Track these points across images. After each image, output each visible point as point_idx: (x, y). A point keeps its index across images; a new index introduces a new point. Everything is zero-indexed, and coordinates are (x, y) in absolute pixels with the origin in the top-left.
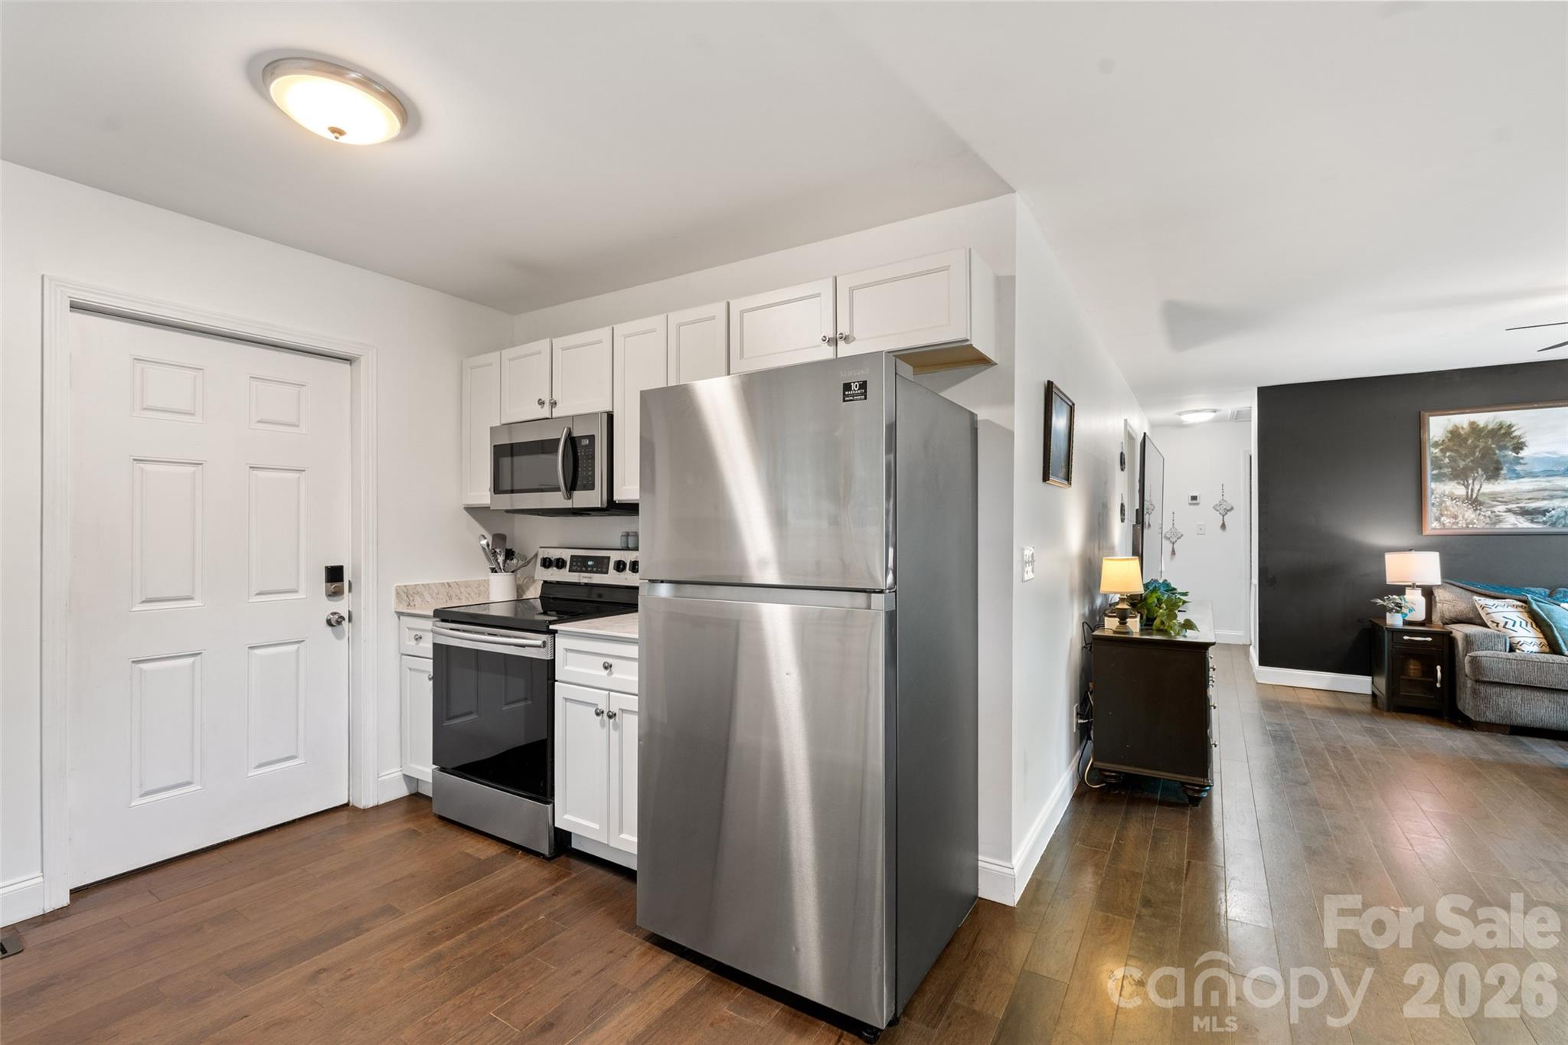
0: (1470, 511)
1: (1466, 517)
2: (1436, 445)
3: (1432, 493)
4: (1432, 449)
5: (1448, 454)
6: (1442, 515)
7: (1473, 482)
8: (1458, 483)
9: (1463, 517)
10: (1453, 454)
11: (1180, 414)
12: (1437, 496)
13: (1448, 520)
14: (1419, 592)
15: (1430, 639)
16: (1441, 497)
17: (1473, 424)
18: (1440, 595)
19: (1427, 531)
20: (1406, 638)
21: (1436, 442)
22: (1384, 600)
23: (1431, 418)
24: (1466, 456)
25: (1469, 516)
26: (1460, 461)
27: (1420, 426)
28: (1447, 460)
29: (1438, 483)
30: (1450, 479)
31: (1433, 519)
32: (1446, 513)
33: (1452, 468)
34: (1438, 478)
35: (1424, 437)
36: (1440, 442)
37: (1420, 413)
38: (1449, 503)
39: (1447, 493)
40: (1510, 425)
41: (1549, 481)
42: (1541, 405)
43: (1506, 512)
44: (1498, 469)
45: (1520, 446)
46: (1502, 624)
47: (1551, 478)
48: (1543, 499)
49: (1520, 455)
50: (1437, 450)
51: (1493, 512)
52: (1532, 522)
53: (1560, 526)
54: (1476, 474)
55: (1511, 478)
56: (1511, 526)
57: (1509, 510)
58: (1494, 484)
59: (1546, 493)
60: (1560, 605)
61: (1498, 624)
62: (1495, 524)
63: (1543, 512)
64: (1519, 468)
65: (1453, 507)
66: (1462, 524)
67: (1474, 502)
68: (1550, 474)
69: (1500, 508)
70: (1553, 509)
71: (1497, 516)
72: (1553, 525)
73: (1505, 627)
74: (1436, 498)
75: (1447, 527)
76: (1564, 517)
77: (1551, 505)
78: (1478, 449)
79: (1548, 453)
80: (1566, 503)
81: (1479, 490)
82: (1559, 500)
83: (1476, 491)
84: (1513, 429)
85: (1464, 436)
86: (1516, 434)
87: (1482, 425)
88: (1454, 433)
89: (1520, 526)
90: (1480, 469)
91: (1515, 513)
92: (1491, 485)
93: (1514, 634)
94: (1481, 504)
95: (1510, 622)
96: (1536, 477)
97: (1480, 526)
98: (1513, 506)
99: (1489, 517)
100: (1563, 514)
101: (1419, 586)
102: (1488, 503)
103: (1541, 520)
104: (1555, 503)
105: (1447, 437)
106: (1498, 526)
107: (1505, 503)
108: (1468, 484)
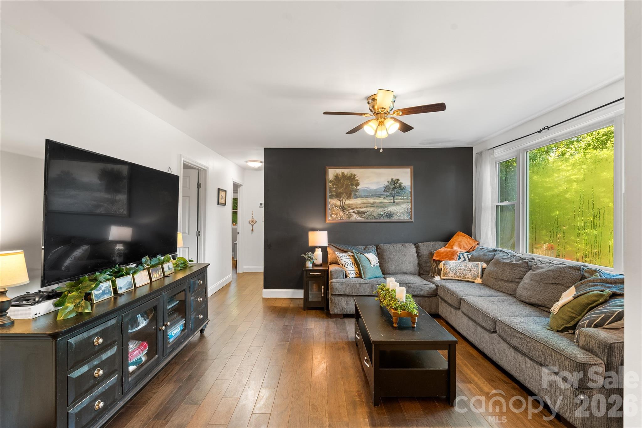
0: (342, 212)
1: (340, 214)
2: (331, 182)
3: (329, 204)
4: (329, 184)
5: (335, 186)
6: (332, 214)
7: (343, 199)
8: (338, 200)
9: (339, 215)
10: (336, 186)
12: (331, 205)
13: (334, 216)
14: (320, 250)
15: (320, 273)
16: (332, 206)
17: (343, 173)
18: (329, 251)
19: (327, 221)
20: (311, 273)
21: (331, 180)
22: (305, 255)
23: (329, 169)
24: (341, 188)
25: (341, 214)
26: (338, 189)
27: (325, 173)
28: (334, 189)
29: (331, 199)
30: (335, 198)
31: (329, 215)
32: (334, 213)
33: (335, 192)
34: (331, 197)
35: (326, 177)
36: (332, 181)
37: (325, 167)
38: (335, 208)
39: (334, 204)
40: (355, 175)
41: (366, 200)
42: (364, 167)
43: (353, 213)
44: (351, 194)
45: (357, 184)
46: (344, 265)
47: (367, 199)
48: (365, 207)
49: (357, 188)
50: (331, 184)
51: (349, 213)
52: (361, 217)
53: (369, 219)
54: (344, 196)
55: (355, 198)
56: (354, 219)
57: (354, 212)
58: (349, 200)
59: (365, 205)
60: (364, 255)
61: (343, 265)
62: (349, 218)
63: (364, 213)
64: (357, 194)
65: (336, 210)
66: (339, 218)
67: (343, 208)
68: (367, 197)
69: (351, 211)
70: (367, 212)
71: (350, 214)
72: (367, 218)
73: (344, 266)
74: (330, 206)
75: (334, 219)
76: (371, 215)
77: (367, 210)
78: (344, 185)
79: (366, 188)
80: (372, 209)
81: (344, 203)
82: (369, 208)
83: (343, 203)
84: (356, 177)
85: (340, 178)
86: (357, 179)
87: (346, 174)
88: (337, 177)
89: (357, 219)
90: (345, 194)
91: (356, 213)
92: (348, 201)
93: (347, 269)
94: (345, 209)
95: (347, 264)
96: (362, 198)
97: (345, 219)
98: (355, 210)
99: (348, 215)
100: (370, 214)
101: (320, 247)
102: (348, 209)
103: (364, 216)
104: (368, 209)
105: (334, 178)
106: (350, 219)
107: (353, 209)
108: (341, 200)
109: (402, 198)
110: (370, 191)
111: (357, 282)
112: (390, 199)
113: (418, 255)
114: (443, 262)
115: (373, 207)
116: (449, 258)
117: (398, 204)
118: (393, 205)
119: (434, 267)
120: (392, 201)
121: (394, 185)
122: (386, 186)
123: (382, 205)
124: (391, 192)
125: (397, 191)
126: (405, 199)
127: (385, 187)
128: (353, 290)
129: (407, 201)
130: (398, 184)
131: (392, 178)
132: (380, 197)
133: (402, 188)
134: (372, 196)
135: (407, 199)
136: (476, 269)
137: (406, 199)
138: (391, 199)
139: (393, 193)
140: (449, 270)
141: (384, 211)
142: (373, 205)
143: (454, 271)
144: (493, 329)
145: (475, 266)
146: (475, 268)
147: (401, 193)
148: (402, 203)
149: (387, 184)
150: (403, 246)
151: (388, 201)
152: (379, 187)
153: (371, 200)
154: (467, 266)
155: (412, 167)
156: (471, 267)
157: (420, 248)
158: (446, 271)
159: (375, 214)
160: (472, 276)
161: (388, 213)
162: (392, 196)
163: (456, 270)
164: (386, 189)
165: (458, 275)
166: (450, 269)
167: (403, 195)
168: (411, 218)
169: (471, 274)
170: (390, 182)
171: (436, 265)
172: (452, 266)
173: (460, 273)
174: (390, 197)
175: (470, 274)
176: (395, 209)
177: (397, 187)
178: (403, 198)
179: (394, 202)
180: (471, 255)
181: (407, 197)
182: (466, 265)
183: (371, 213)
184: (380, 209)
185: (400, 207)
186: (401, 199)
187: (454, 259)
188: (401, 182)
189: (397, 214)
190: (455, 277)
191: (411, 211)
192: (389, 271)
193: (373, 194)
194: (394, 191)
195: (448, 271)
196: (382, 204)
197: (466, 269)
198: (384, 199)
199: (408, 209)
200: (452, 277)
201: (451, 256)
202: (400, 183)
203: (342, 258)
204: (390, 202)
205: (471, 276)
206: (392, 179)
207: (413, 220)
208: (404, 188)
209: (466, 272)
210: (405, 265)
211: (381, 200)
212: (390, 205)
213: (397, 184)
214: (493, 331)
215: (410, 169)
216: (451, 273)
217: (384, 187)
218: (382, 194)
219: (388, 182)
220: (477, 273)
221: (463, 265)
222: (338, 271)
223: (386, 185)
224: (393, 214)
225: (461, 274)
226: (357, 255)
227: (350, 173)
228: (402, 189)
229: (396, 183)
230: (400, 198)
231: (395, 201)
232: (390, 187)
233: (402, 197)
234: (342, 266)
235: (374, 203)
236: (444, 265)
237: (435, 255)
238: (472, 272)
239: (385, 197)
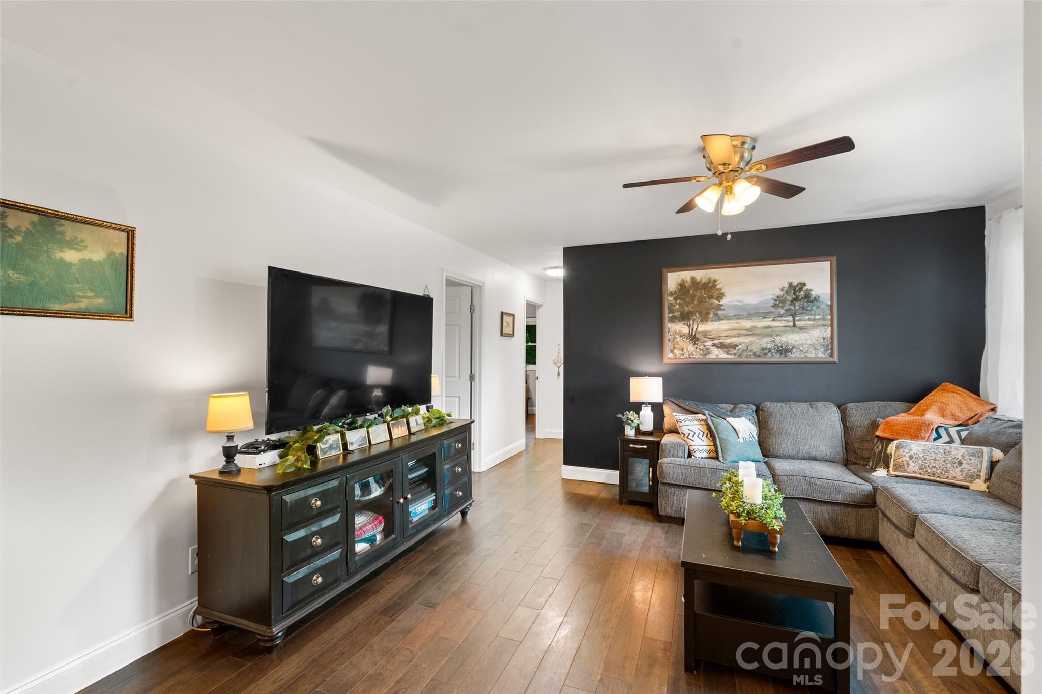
0: (691, 345)
1: (689, 349)
2: (671, 294)
3: (669, 332)
4: (669, 298)
5: (678, 301)
6: (675, 348)
7: (693, 323)
8: (684, 324)
9: (687, 350)
10: (682, 302)
11: (545, 269)
12: (672, 333)
13: (678, 352)
14: (649, 408)
15: (645, 447)
16: (674, 335)
17: (693, 278)
18: (667, 410)
19: (666, 361)
20: (631, 446)
21: (671, 292)
22: (623, 416)
23: (668, 273)
24: (689, 303)
25: (690, 349)
26: (685, 307)
27: (660, 281)
28: (677, 306)
29: (672, 324)
30: (680, 321)
31: (669, 351)
32: (677, 346)
33: (680, 311)
34: (673, 320)
35: (664, 287)
36: (674, 292)
37: (661, 269)
38: (678, 339)
39: (677, 332)
40: (715, 280)
41: (738, 323)
42: (733, 265)
43: (712, 346)
44: (708, 314)
45: (721, 296)
46: (686, 436)
47: (738, 321)
48: (734, 336)
49: (721, 303)
50: (672, 299)
51: (704, 346)
52: (728, 353)
53: (744, 357)
54: (695, 317)
55: (715, 321)
56: (715, 357)
57: (714, 345)
58: (705, 325)
59: (736, 332)
60: (725, 420)
61: (685, 434)
62: (705, 355)
63: (734, 346)
64: (720, 312)
65: (681, 342)
66: (686, 355)
67: (693, 338)
68: (738, 317)
69: (709, 343)
70: (740, 344)
71: (706, 349)
72: (740, 356)
73: (687, 438)
74: (671, 335)
75: (677, 357)
76: (746, 350)
77: (739, 341)
78: (696, 298)
79: (737, 301)
80: (748, 340)
81: (696, 329)
82: (743, 337)
83: (694, 330)
84: (717, 283)
85: (688, 288)
86: (718, 287)
87: (698, 280)
88: (682, 285)
89: (721, 357)
90: (697, 314)
91: (718, 347)
92: (703, 326)
93: (692, 443)
94: (698, 340)
95: (692, 434)
96: (730, 319)
97: (697, 357)
98: (716, 342)
99: (702, 350)
100: (746, 348)
101: (649, 403)
102: (702, 339)
103: (732, 353)
104: (742, 339)
105: (677, 288)
106: (707, 357)
107: (712, 339)
108: (690, 325)
109: (812, 317)
110: (742, 308)
111: (708, 465)
112: (785, 321)
113: (845, 426)
114: (895, 442)
115: (750, 335)
116: (912, 436)
117: (804, 329)
118: (793, 332)
120: (791, 324)
121: (794, 294)
122: (778, 297)
123: (768, 332)
124: (788, 308)
125: (802, 306)
126: (817, 319)
127: (776, 298)
129: (823, 322)
130: (802, 293)
131: (790, 281)
132: (764, 318)
133: (812, 299)
134: (749, 316)
135: (824, 319)
136: (973, 461)
137: (820, 319)
138: (788, 321)
139: (793, 308)
140: (908, 459)
141: (774, 342)
142: (750, 331)
143: (920, 462)
144: (974, 585)
145: (973, 455)
146: (972, 458)
147: (809, 308)
148: (812, 327)
149: (780, 293)
150: (811, 407)
151: (781, 325)
152: (763, 299)
153: (747, 324)
154: (953, 453)
155: (834, 258)
156: (962, 456)
157: (850, 412)
158: (900, 460)
159: (756, 348)
160: (964, 475)
161: (781, 347)
162: (790, 314)
163: (925, 459)
164: (778, 302)
165: (930, 470)
166: (911, 457)
167: (813, 312)
168: (832, 355)
169: (961, 471)
170: (785, 289)
171: (882, 448)
172: (914, 451)
173: (935, 467)
174: (785, 317)
175: (958, 470)
176: (797, 338)
177: (800, 298)
178: (815, 317)
179: (794, 326)
180: (968, 431)
181: (823, 315)
182: (950, 452)
183: (747, 346)
184: (765, 340)
185: (807, 335)
186: (809, 320)
187: (922, 439)
188: (810, 288)
189: (801, 349)
190: (921, 474)
191: (832, 343)
192: (780, 451)
193: (751, 312)
194: (794, 306)
195: (906, 461)
196: (769, 331)
197: (950, 459)
198: (773, 320)
199: (824, 338)
200: (914, 472)
201: (915, 432)
202: (806, 290)
203: (683, 423)
204: (786, 326)
205: (962, 475)
206: (790, 285)
207: (836, 359)
208: (816, 299)
209: (949, 465)
210: (813, 443)
211: (767, 322)
212: (785, 332)
213: (800, 292)
214: (973, 589)
215: (829, 262)
216: (912, 464)
217: (773, 299)
218: (769, 313)
219: (782, 289)
220: (976, 470)
221: (942, 451)
222: (673, 445)
223: (776, 295)
224: (793, 348)
225: (937, 469)
226: (712, 420)
227: (708, 276)
228: (813, 302)
229: (799, 289)
230: (807, 317)
231: (796, 323)
232: (786, 298)
233: (812, 315)
234: (684, 437)
235: (754, 328)
236: (897, 447)
237: (881, 427)
238: (962, 467)
239: (775, 317)
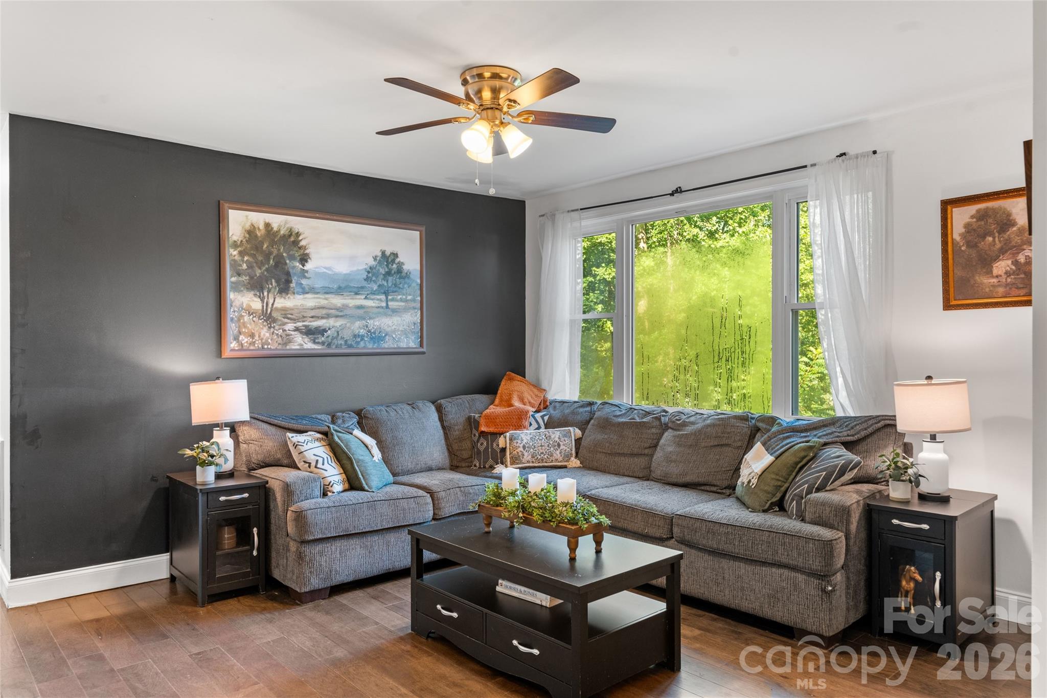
0: (265, 329)
1: (262, 335)
2: (235, 245)
3: (231, 306)
4: (231, 251)
5: (246, 258)
6: (240, 333)
7: (268, 296)
8: (255, 295)
9: (259, 336)
10: (251, 259)
12: (236, 309)
13: (246, 340)
14: (226, 431)
15: (246, 495)
16: (239, 311)
17: (267, 225)
19: (226, 354)
20: (222, 498)
21: (235, 241)
22: (192, 450)
23: (230, 211)
24: (262, 264)
25: (264, 335)
26: (257, 268)
27: (220, 220)
28: (245, 266)
29: (236, 294)
30: (248, 290)
31: (231, 338)
32: (244, 330)
33: (250, 276)
34: (236, 288)
35: (224, 234)
36: (239, 243)
37: (219, 201)
38: (246, 318)
39: (244, 306)
40: (298, 233)
41: (326, 299)
42: (321, 216)
43: (294, 331)
44: (288, 281)
45: (304, 259)
46: (313, 464)
47: (327, 296)
48: (322, 318)
49: (305, 268)
50: (235, 253)
51: (284, 330)
52: (314, 342)
53: (334, 347)
54: (270, 286)
55: (298, 293)
56: (298, 347)
57: (297, 329)
58: (285, 298)
59: (324, 312)
60: (352, 434)
61: (310, 464)
62: (285, 344)
63: (322, 331)
64: (304, 282)
65: (250, 324)
66: (258, 344)
67: (268, 318)
68: (327, 291)
69: (290, 326)
70: (329, 329)
71: (287, 335)
72: (329, 345)
73: (316, 467)
74: (234, 312)
75: (245, 348)
76: (336, 338)
77: (328, 325)
78: (272, 257)
79: (325, 268)
80: (339, 323)
81: (273, 305)
82: (333, 319)
83: (270, 305)
84: (300, 238)
85: (260, 239)
86: (302, 243)
87: (275, 229)
88: (251, 232)
89: (305, 346)
90: (273, 281)
91: (301, 333)
92: (282, 300)
93: (326, 474)
94: (275, 321)
95: (320, 460)
96: (318, 293)
97: (274, 346)
98: (300, 324)
99: (281, 336)
100: (336, 334)
101: (227, 425)
102: (280, 320)
103: (320, 341)
104: (330, 322)
105: (245, 237)
106: (288, 347)
107: (294, 320)
108: (264, 297)
109: (404, 297)
110: (333, 277)
112: (378, 300)
113: (443, 427)
114: (508, 434)
115: (341, 316)
116: (515, 426)
117: (396, 312)
118: (386, 315)
119: (482, 448)
120: (384, 304)
121: (387, 266)
122: (371, 268)
123: (364, 313)
124: (381, 283)
125: (394, 282)
126: (408, 300)
127: (368, 269)
128: (355, 521)
129: (413, 304)
130: (395, 266)
131: (384, 249)
132: (356, 294)
133: (404, 274)
134: (340, 291)
135: (414, 300)
136: (567, 442)
137: (411, 300)
138: (380, 300)
139: (386, 284)
140: (522, 450)
141: (367, 327)
142: (341, 311)
143: (532, 450)
144: (667, 534)
145: (565, 436)
146: (566, 439)
147: (401, 286)
148: (404, 309)
149: (372, 262)
150: (414, 408)
151: (374, 305)
152: (355, 269)
153: (337, 301)
154: (552, 437)
155: (423, 229)
156: (559, 438)
157: (446, 409)
158: (515, 452)
159: (347, 334)
160: (563, 456)
161: (374, 333)
162: (383, 291)
163: (535, 447)
164: (370, 275)
165: (539, 457)
166: (524, 447)
167: (404, 291)
168: (421, 345)
169: (560, 453)
170: (378, 259)
172: (525, 441)
173: (542, 453)
174: (378, 294)
175: (558, 452)
176: (390, 323)
177: (393, 272)
178: (406, 297)
179: (387, 307)
180: (548, 416)
181: (414, 296)
182: (550, 436)
183: (338, 332)
184: (358, 324)
185: (399, 319)
186: (401, 300)
187: (524, 428)
188: (402, 261)
189: (394, 336)
190: (533, 462)
191: (422, 329)
192: (398, 466)
193: (341, 285)
194: (387, 281)
195: (521, 451)
196: (361, 312)
197: (551, 443)
198: (366, 298)
199: (415, 324)
200: (528, 462)
201: (518, 421)
202: (399, 263)
203: (305, 447)
204: (379, 307)
205: (561, 456)
206: (383, 253)
207: (424, 350)
208: (408, 276)
209: (552, 449)
210: (428, 450)
211: (360, 301)
212: (378, 314)
213: (392, 265)
214: (667, 538)
215: (419, 232)
216: (526, 454)
217: (366, 269)
218: (362, 288)
219: (375, 258)
220: (569, 449)
221: (543, 437)
222: (306, 481)
223: (369, 264)
224: (386, 335)
225: (545, 455)
226: (338, 437)
227: (288, 226)
228: (404, 278)
229: (392, 260)
230: (399, 297)
231: (390, 303)
232: (379, 270)
233: (404, 295)
234: (309, 467)
235: (345, 307)
236: (511, 440)
237: (482, 421)
238: (561, 448)
239: (368, 295)
